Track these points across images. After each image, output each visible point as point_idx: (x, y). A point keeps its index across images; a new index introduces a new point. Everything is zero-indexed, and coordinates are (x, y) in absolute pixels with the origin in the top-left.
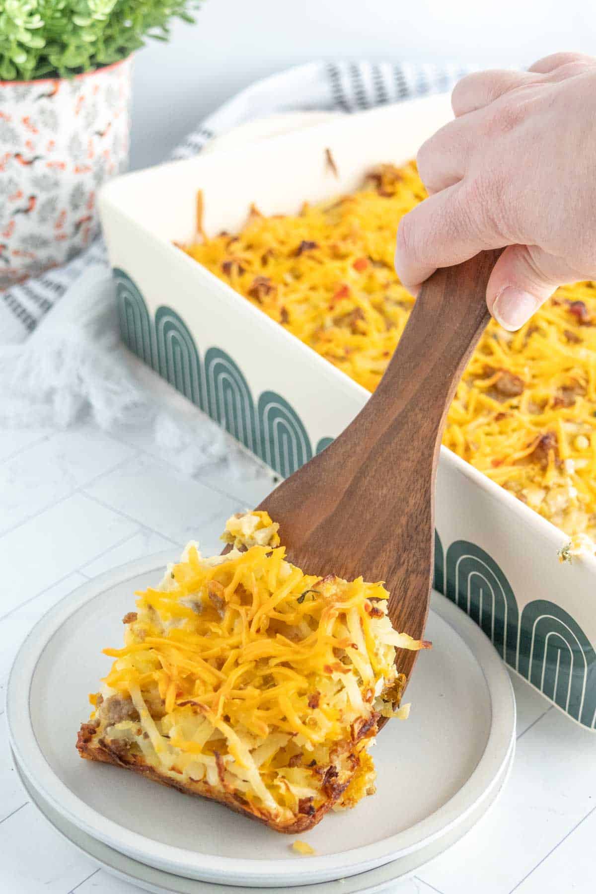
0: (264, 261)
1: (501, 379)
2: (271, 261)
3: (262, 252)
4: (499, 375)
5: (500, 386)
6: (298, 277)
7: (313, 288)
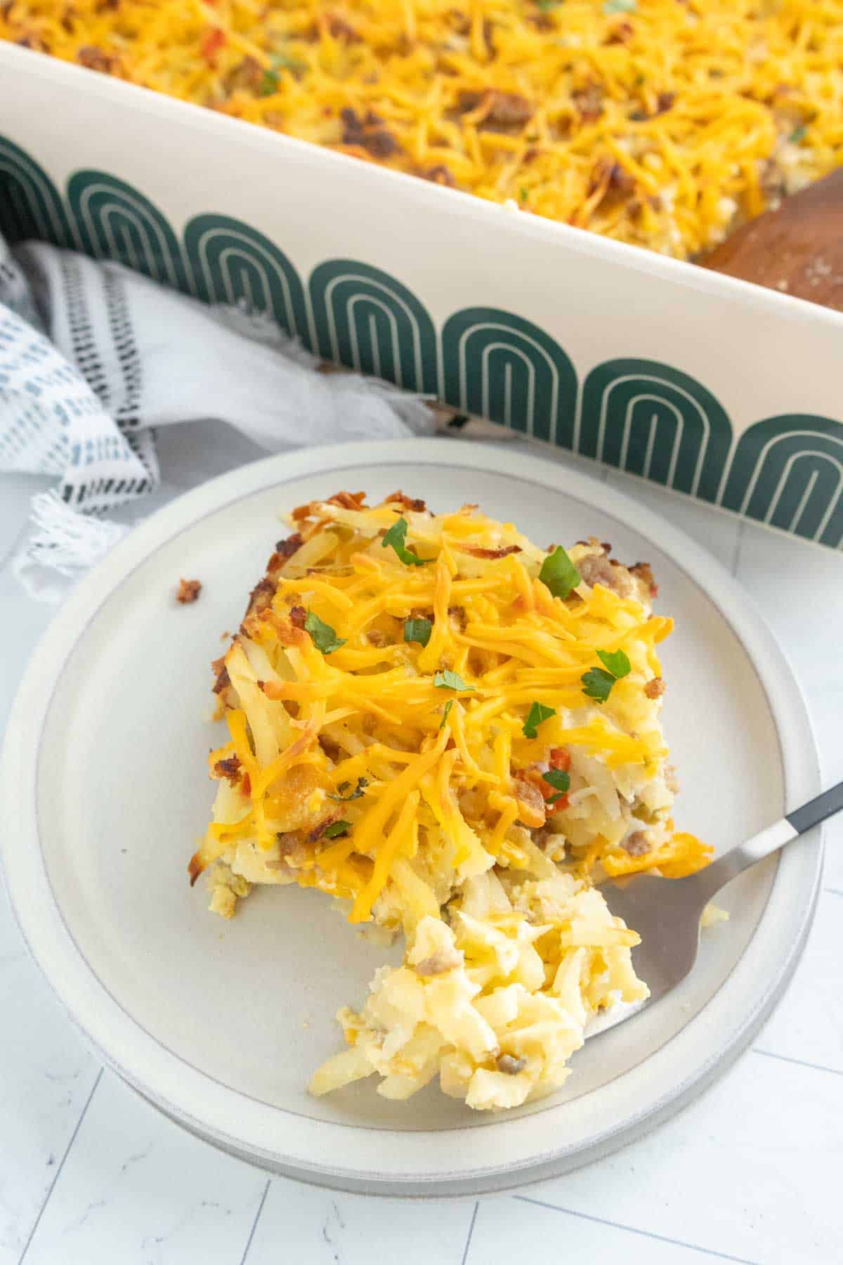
0: (68, 26)
1: (496, 105)
2: (78, 24)
3: (59, 12)
4: (491, 100)
5: (498, 113)
6: (131, 35)
7: (162, 46)
